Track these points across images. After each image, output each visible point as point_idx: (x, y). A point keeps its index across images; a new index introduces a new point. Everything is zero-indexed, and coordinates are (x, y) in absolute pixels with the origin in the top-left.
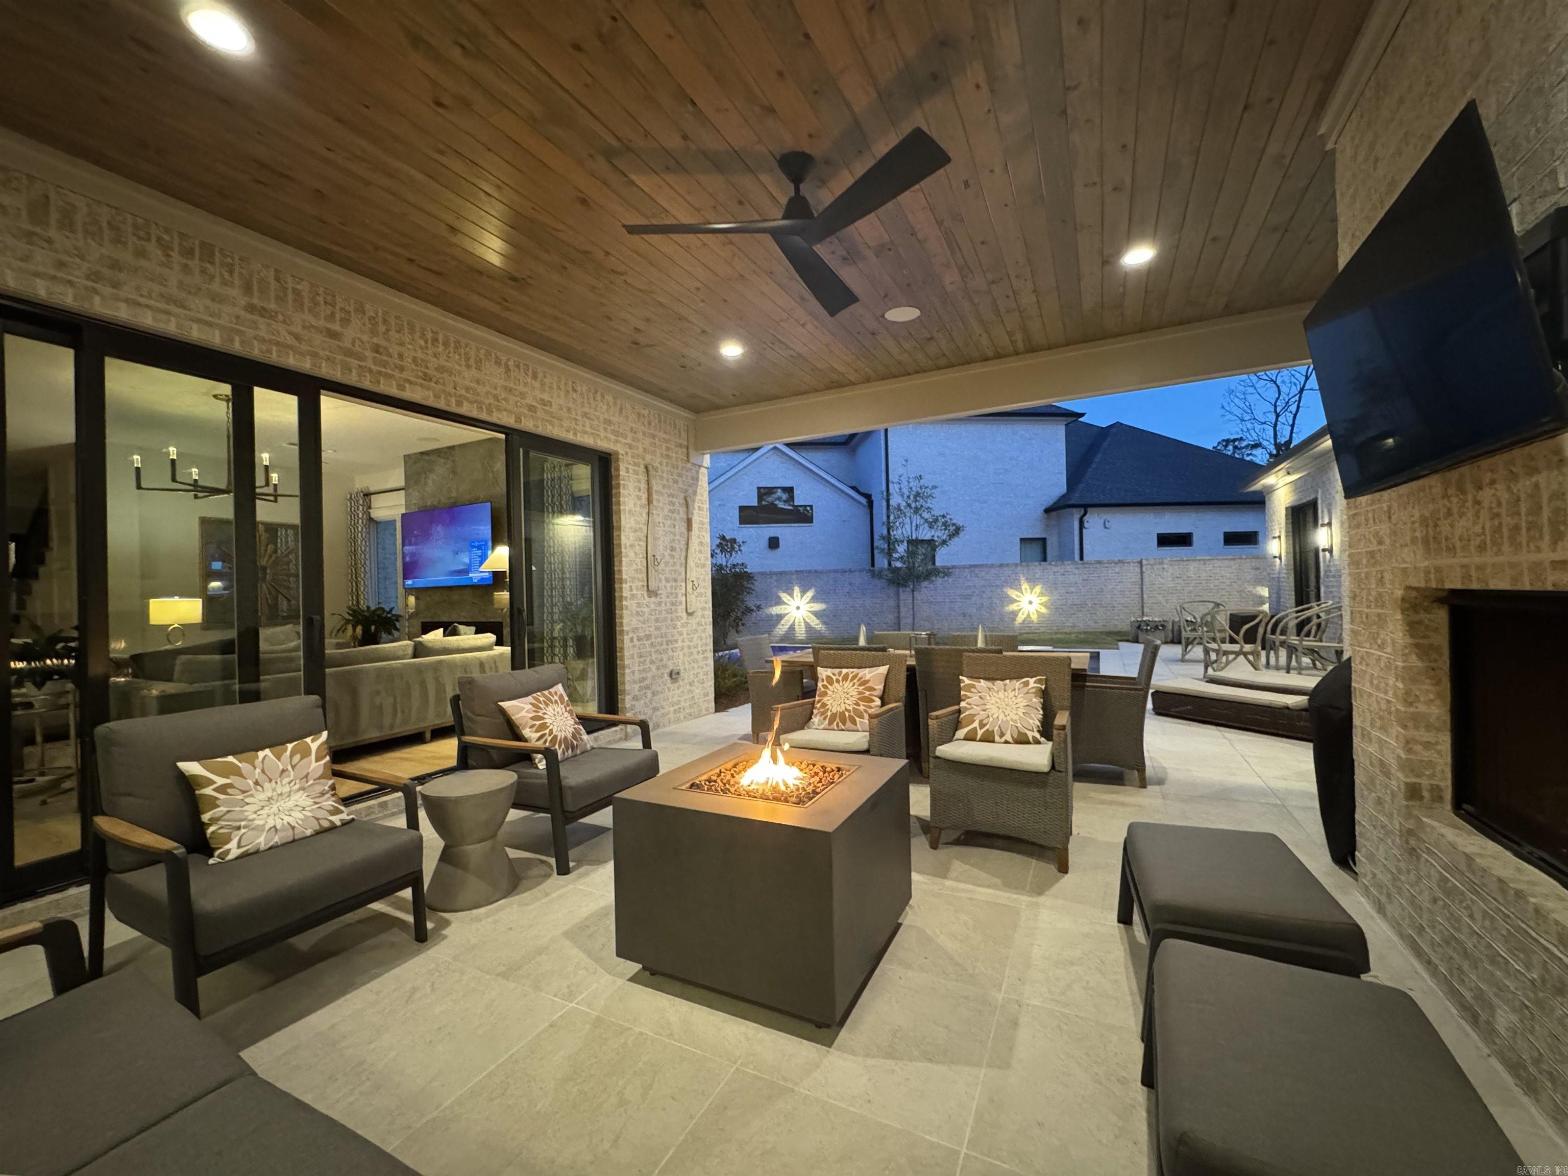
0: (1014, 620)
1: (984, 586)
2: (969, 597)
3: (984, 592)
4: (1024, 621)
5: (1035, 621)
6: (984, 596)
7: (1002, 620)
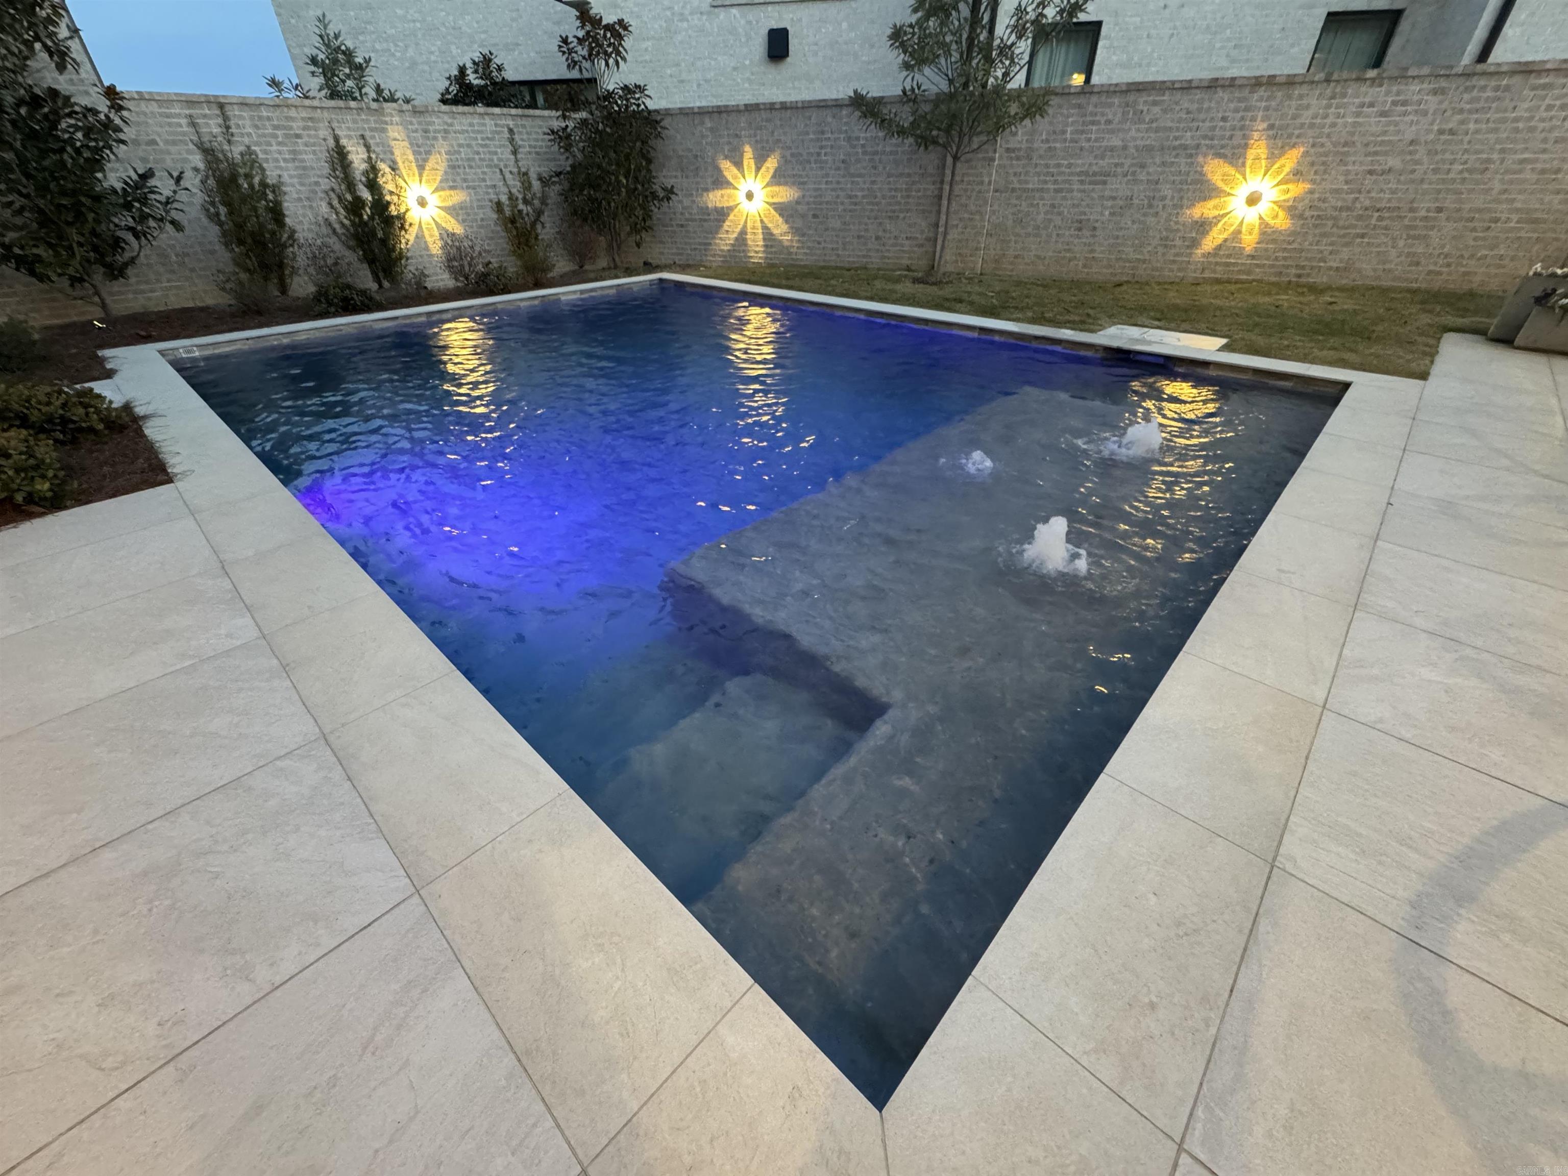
0: (1195, 243)
1: (1149, 149)
2: (1101, 178)
3: (1143, 166)
4: (1219, 247)
5: (1248, 250)
6: (1143, 177)
7: (1165, 242)
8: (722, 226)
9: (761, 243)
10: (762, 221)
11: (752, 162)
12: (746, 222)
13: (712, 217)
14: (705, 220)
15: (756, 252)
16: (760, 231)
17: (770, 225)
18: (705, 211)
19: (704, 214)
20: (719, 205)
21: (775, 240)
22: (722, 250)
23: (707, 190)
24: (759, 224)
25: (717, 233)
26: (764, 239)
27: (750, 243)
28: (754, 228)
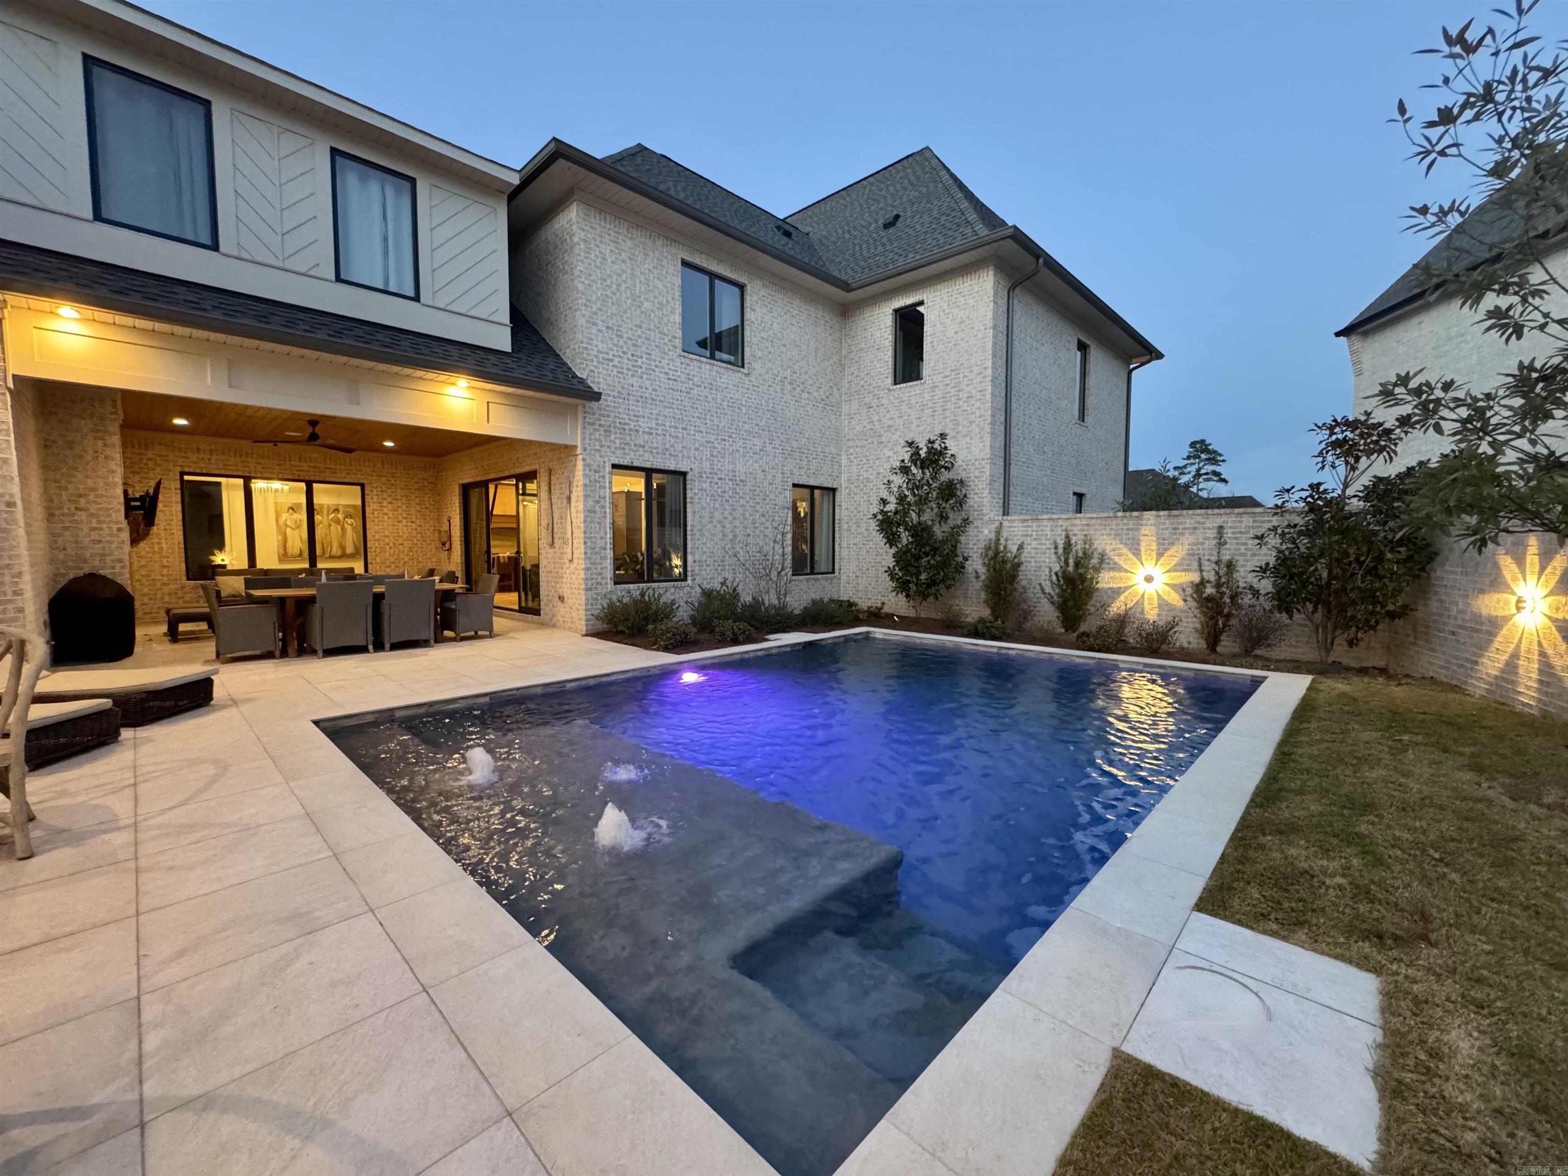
8: (1492, 641)
9: (1535, 676)
10: (1540, 644)
11: (1536, 559)
12: (1521, 639)
13: (1484, 628)
14: (1477, 631)
15: (1528, 688)
16: (1536, 657)
17: (1550, 652)
18: (1477, 618)
19: (1477, 622)
20: (1493, 613)
21: (1553, 675)
22: (1488, 674)
23: (1482, 591)
24: (1536, 647)
25: (1486, 651)
26: (1541, 671)
27: (1521, 671)
28: (1529, 651)
